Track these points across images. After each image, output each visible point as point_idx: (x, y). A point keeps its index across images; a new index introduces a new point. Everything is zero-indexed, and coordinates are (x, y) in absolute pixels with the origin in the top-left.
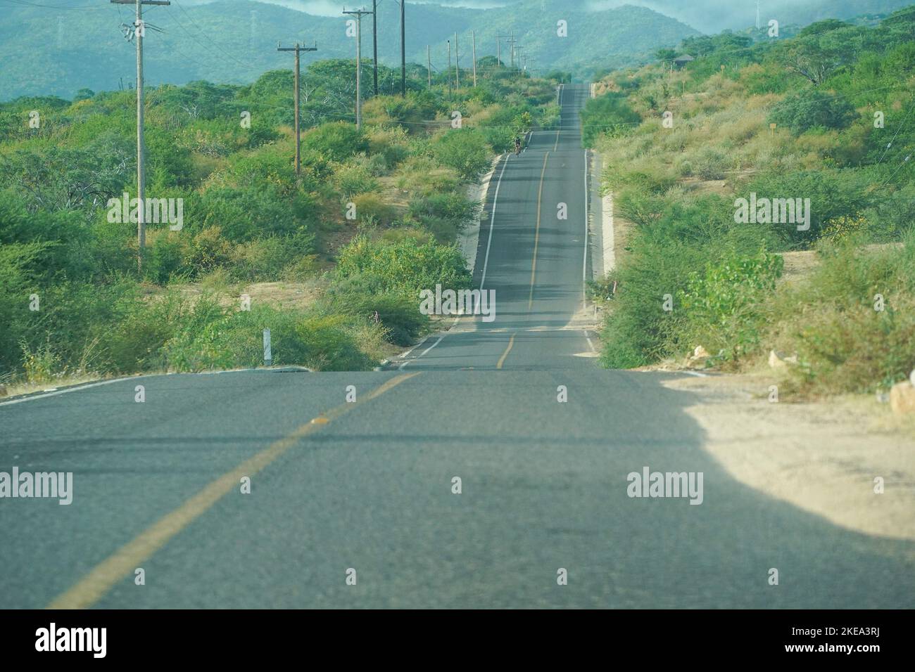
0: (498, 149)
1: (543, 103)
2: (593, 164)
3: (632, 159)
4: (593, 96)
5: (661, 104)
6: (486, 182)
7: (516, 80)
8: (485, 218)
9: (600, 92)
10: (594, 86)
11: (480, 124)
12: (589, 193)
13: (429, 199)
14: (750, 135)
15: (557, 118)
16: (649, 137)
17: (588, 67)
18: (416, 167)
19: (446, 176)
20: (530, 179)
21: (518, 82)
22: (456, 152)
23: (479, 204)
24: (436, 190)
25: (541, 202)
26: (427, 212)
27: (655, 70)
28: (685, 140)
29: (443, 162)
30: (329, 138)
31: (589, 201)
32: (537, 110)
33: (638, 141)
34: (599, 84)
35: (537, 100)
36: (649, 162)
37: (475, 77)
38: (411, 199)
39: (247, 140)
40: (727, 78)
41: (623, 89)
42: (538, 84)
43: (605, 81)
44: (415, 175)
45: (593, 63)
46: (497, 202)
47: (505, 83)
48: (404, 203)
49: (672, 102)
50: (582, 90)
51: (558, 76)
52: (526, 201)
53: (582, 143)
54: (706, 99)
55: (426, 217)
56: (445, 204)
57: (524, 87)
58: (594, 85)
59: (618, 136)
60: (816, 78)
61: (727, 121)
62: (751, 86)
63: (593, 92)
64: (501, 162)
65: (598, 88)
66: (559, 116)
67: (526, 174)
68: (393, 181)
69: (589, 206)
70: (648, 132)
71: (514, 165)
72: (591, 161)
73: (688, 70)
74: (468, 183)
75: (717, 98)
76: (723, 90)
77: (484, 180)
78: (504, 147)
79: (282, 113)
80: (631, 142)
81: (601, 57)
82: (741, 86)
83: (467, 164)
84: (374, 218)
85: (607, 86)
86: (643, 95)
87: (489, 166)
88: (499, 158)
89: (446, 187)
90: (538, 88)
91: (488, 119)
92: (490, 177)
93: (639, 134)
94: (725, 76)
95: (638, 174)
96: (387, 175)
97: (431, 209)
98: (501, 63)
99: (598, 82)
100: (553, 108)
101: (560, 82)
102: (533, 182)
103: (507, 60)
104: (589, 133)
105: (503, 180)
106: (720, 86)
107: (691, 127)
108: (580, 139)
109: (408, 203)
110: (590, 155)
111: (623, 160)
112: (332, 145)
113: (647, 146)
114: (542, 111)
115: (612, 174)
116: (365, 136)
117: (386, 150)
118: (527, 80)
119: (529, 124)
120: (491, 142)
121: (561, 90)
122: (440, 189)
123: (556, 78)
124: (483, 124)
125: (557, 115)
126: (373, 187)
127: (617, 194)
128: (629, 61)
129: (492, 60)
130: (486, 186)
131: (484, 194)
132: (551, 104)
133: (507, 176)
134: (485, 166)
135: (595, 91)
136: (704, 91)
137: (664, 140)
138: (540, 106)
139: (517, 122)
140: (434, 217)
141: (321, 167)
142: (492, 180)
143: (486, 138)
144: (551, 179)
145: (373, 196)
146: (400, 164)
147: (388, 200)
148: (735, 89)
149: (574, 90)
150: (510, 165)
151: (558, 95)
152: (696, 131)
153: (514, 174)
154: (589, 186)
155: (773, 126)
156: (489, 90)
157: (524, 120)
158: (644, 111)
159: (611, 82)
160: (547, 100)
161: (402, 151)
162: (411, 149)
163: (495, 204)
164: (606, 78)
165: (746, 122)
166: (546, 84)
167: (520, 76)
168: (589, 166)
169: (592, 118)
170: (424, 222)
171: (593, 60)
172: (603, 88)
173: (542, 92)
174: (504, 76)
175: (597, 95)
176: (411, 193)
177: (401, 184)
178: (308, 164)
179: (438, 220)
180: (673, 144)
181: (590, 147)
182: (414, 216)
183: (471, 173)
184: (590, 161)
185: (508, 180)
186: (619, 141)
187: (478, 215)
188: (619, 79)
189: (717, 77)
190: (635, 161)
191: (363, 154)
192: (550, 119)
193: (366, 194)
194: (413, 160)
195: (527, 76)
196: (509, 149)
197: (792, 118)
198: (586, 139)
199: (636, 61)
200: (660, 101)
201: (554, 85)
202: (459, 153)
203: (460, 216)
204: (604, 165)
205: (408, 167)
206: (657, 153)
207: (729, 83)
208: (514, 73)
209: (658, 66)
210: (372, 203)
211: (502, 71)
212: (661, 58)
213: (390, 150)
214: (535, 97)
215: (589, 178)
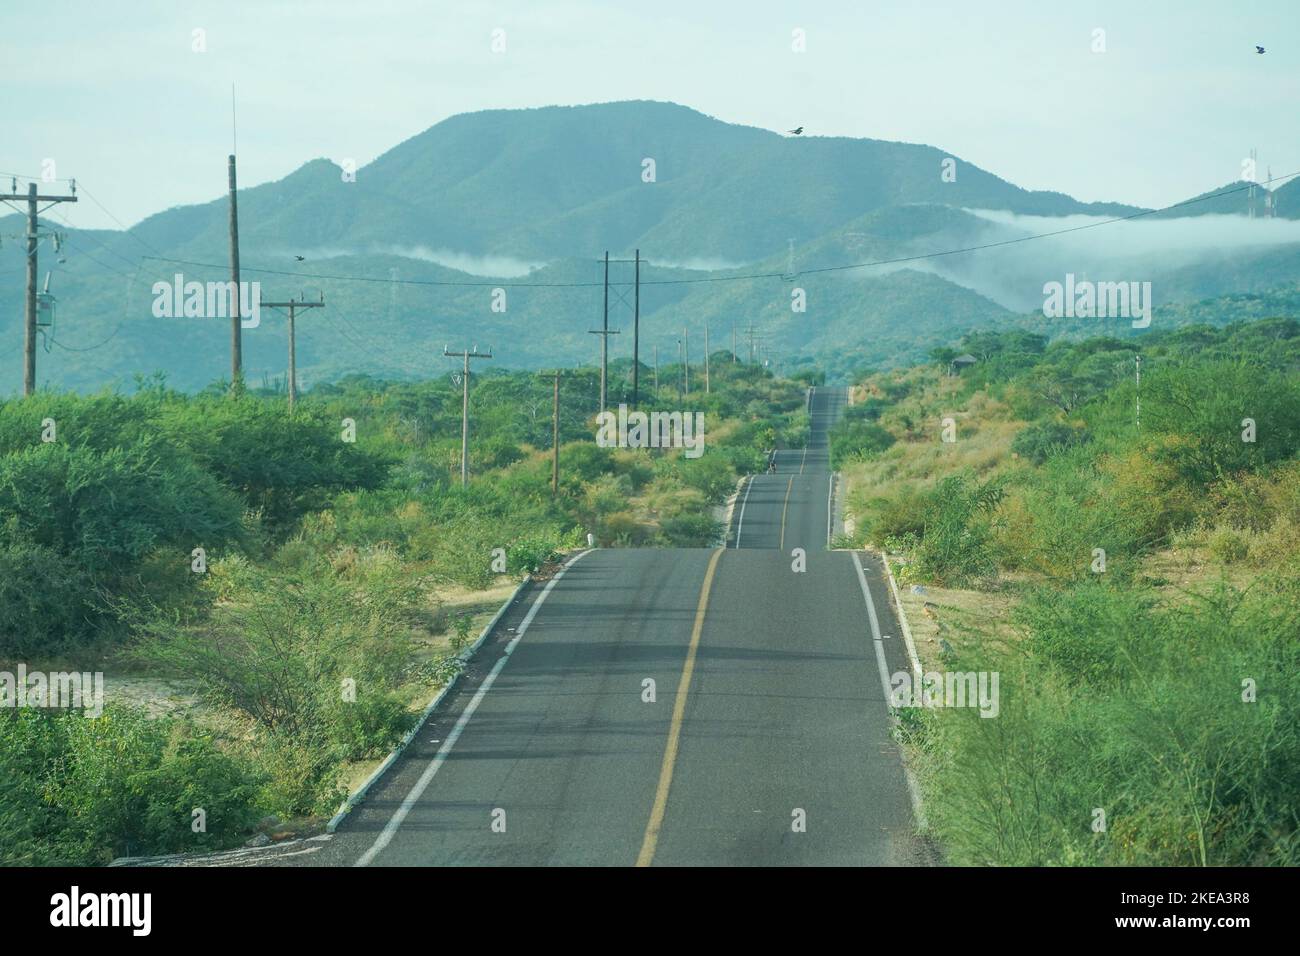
0: (741, 470)
1: (790, 411)
2: (837, 488)
3: (876, 484)
4: (852, 403)
5: (918, 424)
6: (730, 504)
7: (756, 381)
8: (730, 538)
9: (860, 398)
10: (852, 390)
11: (719, 442)
12: (832, 516)
13: (678, 519)
14: (993, 463)
15: (805, 430)
16: (895, 462)
17: (849, 354)
18: (663, 489)
19: (693, 498)
20: (774, 502)
21: (758, 384)
22: (701, 474)
23: (726, 525)
24: (685, 512)
25: (785, 524)
26: (676, 532)
27: (928, 372)
28: (930, 467)
29: (687, 483)
30: (577, 458)
31: (832, 525)
32: (781, 419)
33: (883, 466)
34: (859, 387)
35: (782, 406)
36: (892, 488)
37: (707, 377)
38: (661, 519)
39: (493, 459)
40: (990, 397)
41: (888, 394)
42: (782, 386)
43: (867, 384)
44: (664, 496)
45: (858, 349)
46: (743, 524)
47: (742, 386)
48: (654, 523)
49: (929, 422)
50: (837, 395)
51: (807, 377)
52: (770, 524)
53: (831, 466)
54: (966, 420)
55: (676, 537)
56: (692, 524)
57: (766, 390)
58: (853, 388)
59: (864, 461)
60: (1069, 406)
61: (972, 448)
62: (1015, 407)
63: (851, 398)
64: (746, 485)
65: (858, 393)
66: (809, 427)
67: (772, 496)
68: (641, 501)
69: (831, 530)
70: (895, 457)
71: (759, 488)
72: (836, 485)
73: (964, 377)
74: (713, 505)
75: (978, 419)
76: (986, 412)
77: (729, 502)
78: (747, 469)
79: (516, 430)
80: (876, 467)
81: (869, 340)
82: (1006, 407)
83: (713, 486)
84: (629, 536)
85: (868, 391)
86: (899, 414)
87: (734, 488)
88: (742, 480)
89: (694, 508)
90: (783, 392)
91: (728, 437)
92: (734, 499)
93: (886, 459)
94: (989, 395)
95: (880, 500)
96: (634, 496)
97: (679, 529)
98: (738, 360)
99: (858, 385)
100: (802, 415)
101: (811, 384)
102: (777, 505)
103: (744, 356)
104: (838, 455)
105: (747, 502)
106: (983, 406)
107: (938, 454)
108: (827, 461)
109: (659, 523)
110: (836, 479)
111: (865, 485)
112: (580, 465)
113: (892, 472)
114: (787, 420)
115: (855, 498)
116: (612, 457)
117: (631, 471)
118: (768, 380)
119: (773, 442)
120: (733, 463)
121: (811, 394)
122: (689, 510)
123: (806, 379)
124: (723, 442)
125: (805, 426)
126: (626, 506)
127: (860, 518)
128: (907, 349)
129: (726, 356)
130: (732, 508)
131: (729, 516)
132: (798, 412)
133: (752, 499)
134: (729, 488)
135: (855, 396)
136: (966, 411)
137: (909, 466)
138: (785, 415)
139: (759, 440)
140: (683, 536)
141: (576, 487)
142: (736, 502)
143: (729, 459)
144: (795, 502)
145: (626, 515)
146: (647, 485)
147: (639, 518)
148: (998, 410)
149: (828, 394)
150: (754, 488)
151: (807, 401)
152: (944, 457)
153: (759, 496)
154: (832, 510)
155: (1015, 456)
156: (725, 400)
157: (768, 438)
158: (898, 431)
159: (873, 387)
160: (794, 406)
161: (648, 472)
162: (655, 470)
163: (740, 526)
164: (868, 381)
165: (991, 451)
166: (792, 386)
167: (761, 377)
168: (834, 490)
169: (841, 439)
170: (674, 541)
171: (858, 345)
172: (863, 393)
173: (787, 397)
174: (742, 376)
175: (855, 402)
176: (661, 513)
177: (651, 505)
178: (564, 484)
179: (688, 539)
180: (917, 471)
181: (838, 470)
182: (664, 535)
183: (717, 496)
184: (834, 485)
185: (753, 502)
186: (865, 466)
187: (724, 536)
188: (883, 383)
189: (980, 397)
190: (879, 486)
191: (610, 474)
192: (795, 431)
193: (620, 513)
194: (658, 481)
195: (770, 375)
196: (751, 470)
197: (1034, 448)
198: (834, 461)
199: (916, 348)
200: (916, 421)
201: (803, 389)
202: (705, 474)
203: (707, 536)
204: (849, 489)
205: (655, 488)
206: (902, 479)
207: (992, 403)
208: (754, 372)
209: (934, 366)
210: (626, 521)
211: (738, 370)
212: (936, 357)
213: (635, 471)
214: (779, 402)
215: (833, 502)
